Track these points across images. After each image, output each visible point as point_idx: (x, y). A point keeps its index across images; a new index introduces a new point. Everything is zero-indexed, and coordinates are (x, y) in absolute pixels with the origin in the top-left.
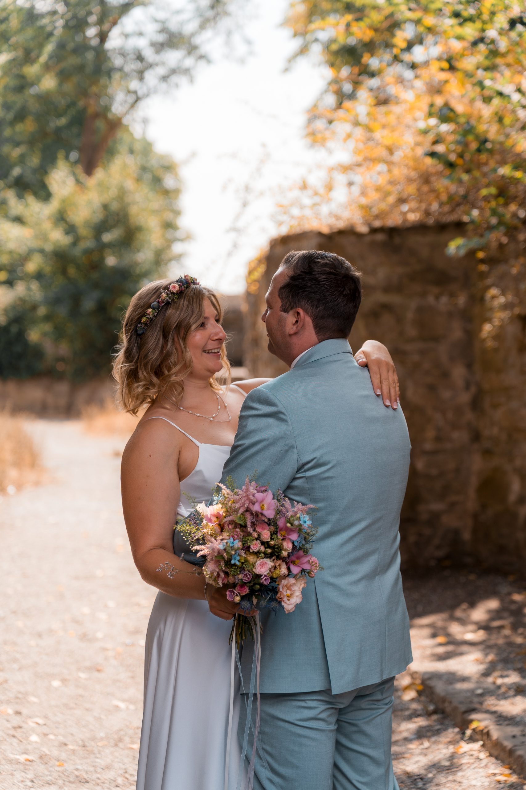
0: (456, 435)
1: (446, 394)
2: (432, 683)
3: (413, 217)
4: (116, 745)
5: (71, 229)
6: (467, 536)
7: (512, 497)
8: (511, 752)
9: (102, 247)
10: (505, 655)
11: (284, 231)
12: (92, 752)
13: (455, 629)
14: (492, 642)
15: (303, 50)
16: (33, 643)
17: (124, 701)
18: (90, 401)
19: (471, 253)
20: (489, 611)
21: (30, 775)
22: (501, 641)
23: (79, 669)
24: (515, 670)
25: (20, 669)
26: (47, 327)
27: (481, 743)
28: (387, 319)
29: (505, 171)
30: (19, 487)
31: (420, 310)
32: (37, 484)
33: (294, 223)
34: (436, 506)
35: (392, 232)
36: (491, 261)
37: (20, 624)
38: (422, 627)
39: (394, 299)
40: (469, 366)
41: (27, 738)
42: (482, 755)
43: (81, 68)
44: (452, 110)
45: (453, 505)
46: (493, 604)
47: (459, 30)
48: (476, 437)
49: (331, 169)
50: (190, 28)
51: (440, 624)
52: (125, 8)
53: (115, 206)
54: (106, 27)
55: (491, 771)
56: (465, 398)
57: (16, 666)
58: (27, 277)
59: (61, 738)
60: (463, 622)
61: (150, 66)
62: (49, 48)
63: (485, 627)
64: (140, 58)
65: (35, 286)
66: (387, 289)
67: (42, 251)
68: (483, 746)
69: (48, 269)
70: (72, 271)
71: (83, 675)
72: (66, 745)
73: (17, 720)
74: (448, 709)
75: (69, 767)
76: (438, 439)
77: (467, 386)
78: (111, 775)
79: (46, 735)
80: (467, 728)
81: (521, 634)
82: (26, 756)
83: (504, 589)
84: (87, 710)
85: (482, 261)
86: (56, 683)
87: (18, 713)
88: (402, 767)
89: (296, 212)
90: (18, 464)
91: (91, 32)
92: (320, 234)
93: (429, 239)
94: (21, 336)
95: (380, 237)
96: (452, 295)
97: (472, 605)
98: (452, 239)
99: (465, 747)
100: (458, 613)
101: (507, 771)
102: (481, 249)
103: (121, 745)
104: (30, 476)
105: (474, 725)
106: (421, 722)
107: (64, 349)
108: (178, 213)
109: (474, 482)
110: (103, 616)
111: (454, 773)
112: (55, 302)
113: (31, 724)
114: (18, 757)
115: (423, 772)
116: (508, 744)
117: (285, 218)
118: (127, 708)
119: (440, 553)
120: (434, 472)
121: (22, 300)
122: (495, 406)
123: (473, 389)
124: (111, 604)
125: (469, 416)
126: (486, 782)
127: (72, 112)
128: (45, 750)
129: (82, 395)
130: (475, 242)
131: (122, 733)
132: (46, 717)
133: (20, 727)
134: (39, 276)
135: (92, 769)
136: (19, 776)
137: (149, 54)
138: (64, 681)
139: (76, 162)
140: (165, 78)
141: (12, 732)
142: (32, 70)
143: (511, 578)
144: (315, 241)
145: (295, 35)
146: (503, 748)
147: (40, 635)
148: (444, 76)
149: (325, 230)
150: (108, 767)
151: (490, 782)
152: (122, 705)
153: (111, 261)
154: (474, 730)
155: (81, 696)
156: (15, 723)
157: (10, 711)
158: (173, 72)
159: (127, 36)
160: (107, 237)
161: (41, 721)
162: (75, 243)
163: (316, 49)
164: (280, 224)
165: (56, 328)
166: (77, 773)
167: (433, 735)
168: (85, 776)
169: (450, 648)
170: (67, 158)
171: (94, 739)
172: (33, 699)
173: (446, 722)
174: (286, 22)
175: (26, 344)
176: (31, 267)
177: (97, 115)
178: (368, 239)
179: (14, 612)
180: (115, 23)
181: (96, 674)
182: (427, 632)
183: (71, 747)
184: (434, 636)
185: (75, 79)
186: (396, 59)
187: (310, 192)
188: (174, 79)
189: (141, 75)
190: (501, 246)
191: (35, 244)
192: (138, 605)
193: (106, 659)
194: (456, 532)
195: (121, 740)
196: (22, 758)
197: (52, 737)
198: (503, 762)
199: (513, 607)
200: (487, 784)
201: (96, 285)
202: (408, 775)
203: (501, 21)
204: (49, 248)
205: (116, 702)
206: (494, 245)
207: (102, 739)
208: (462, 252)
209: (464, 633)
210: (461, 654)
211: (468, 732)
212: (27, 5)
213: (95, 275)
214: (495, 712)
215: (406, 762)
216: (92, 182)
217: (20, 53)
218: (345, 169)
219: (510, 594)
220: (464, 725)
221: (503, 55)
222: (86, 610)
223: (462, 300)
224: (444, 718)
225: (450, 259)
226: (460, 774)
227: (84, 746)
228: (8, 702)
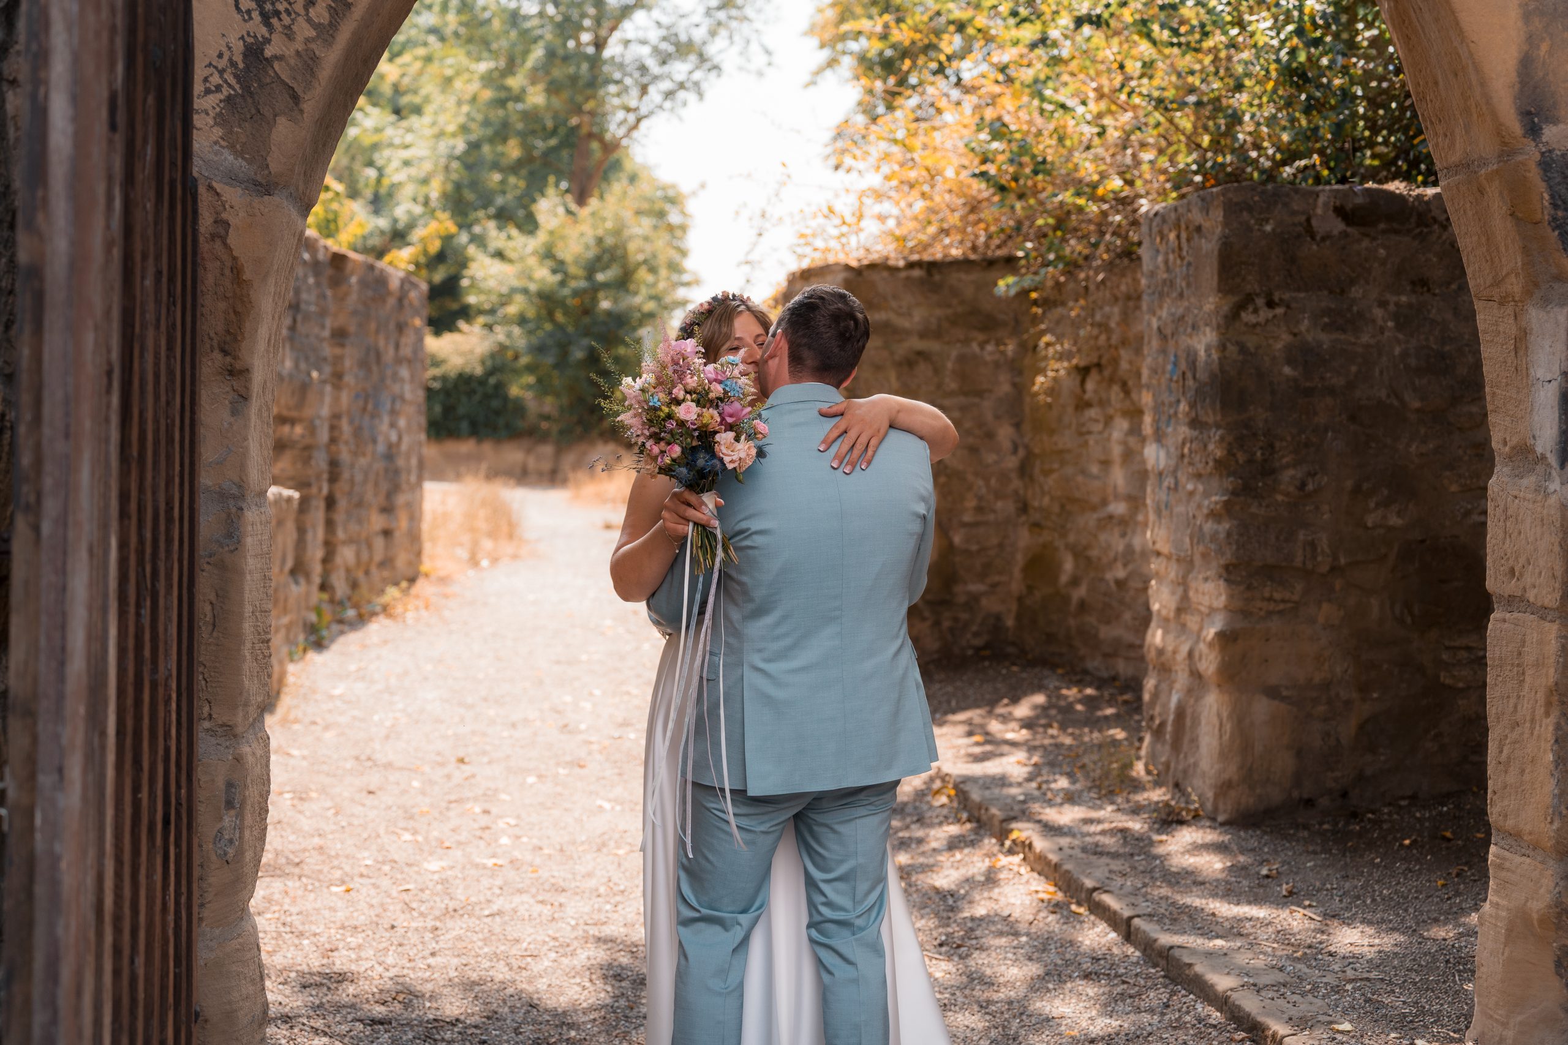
0: (999, 505)
1: (990, 458)
2: (966, 787)
3: (956, 252)
4: (599, 850)
5: (559, 267)
6: (1010, 622)
7: (1064, 579)
8: (1057, 867)
9: (595, 289)
10: (1051, 757)
11: (805, 264)
12: (571, 858)
13: (995, 726)
14: (1037, 743)
15: (832, 63)
16: (505, 734)
17: (609, 801)
18: (577, 466)
19: (1024, 293)
20: (1035, 707)
21: (499, 882)
22: (1047, 742)
23: (558, 764)
24: (1061, 774)
25: (490, 763)
26: (531, 379)
27: (1021, 856)
28: (923, 369)
29: (1067, 196)
30: (495, 560)
31: (962, 359)
32: (515, 557)
33: (817, 255)
34: (975, 587)
35: (932, 267)
36: (1046, 303)
37: (492, 712)
38: (955, 723)
39: (931, 346)
40: (1017, 426)
41: (496, 841)
42: (1023, 870)
43: (574, 79)
44: (1004, 125)
45: (994, 586)
46: (1040, 699)
47: (1015, 33)
48: (1024, 508)
49: (862, 194)
50: (699, 35)
51: (977, 720)
52: (626, 12)
53: (610, 241)
54: (603, 33)
55: (1033, 888)
56: (1012, 462)
57: (485, 759)
58: (507, 321)
59: (535, 841)
60: (1005, 719)
61: (656, 78)
62: (538, 53)
63: (1028, 724)
64: (643, 69)
65: (517, 331)
66: (923, 335)
67: (525, 291)
68: (1024, 859)
69: (531, 313)
70: (559, 317)
71: (561, 771)
72: (541, 848)
73: (484, 820)
74: (984, 818)
75: (544, 874)
76: (979, 509)
77: (1015, 451)
78: (592, 883)
79: (518, 837)
80: (1007, 838)
81: (1072, 734)
82: (494, 861)
83: (1052, 683)
84: (566, 810)
85: (1035, 303)
86: (531, 780)
87: (486, 812)
88: (931, 882)
89: (819, 243)
90: (493, 534)
91: (586, 37)
92: (848, 267)
93: (975, 276)
94: (500, 387)
95: (917, 273)
96: (999, 342)
97: (1015, 700)
98: (1003, 277)
99: (1004, 860)
100: (1000, 710)
101: (1052, 889)
102: (1035, 290)
103: (605, 850)
104: (508, 548)
105: (1014, 835)
106: (953, 829)
107: (549, 405)
108: (684, 253)
109: (1020, 559)
110: (587, 706)
111: (991, 889)
112: (539, 349)
113: (501, 824)
114: (485, 861)
115: (953, 887)
116: (1054, 858)
117: (808, 250)
118: (613, 808)
119: (978, 642)
120: (974, 548)
121: (503, 348)
122: (1047, 473)
123: (1021, 452)
124: (597, 692)
125: (1016, 483)
126: (1027, 900)
127: (562, 131)
128: (517, 854)
129: (569, 458)
130: (1028, 281)
131: (606, 837)
132: (518, 817)
133: (488, 828)
134: (522, 320)
135: (570, 876)
136: (485, 882)
137: (652, 64)
138: (540, 777)
139: (567, 191)
140: (669, 95)
141: (478, 833)
142: (514, 82)
143: (1060, 671)
144: (841, 276)
145: (822, 46)
146: (1048, 863)
147: (514, 725)
148: (997, 89)
149: (854, 264)
150: (589, 875)
151: (1032, 901)
152: (607, 806)
153: (605, 305)
154: (1014, 841)
155: (560, 794)
156: (483, 823)
157: (478, 810)
158: (682, 86)
159: (627, 43)
160: (601, 277)
161: (513, 822)
162: (563, 284)
163: (847, 61)
164: (801, 257)
165: (540, 381)
166: (553, 881)
167: (967, 846)
168: (562, 884)
169: (988, 748)
170: (557, 186)
171: (574, 843)
172: (504, 797)
173: (982, 832)
174: (811, 31)
175: (506, 398)
176: (512, 309)
177: (591, 136)
178: (903, 274)
179: (485, 700)
180: (613, 29)
181: (577, 770)
182: (962, 729)
183: (546, 851)
184: (970, 734)
185: (566, 95)
186: (941, 70)
187: (837, 221)
188: (682, 95)
189: (644, 90)
190: (1058, 284)
191: (516, 283)
192: (628, 693)
193: (590, 753)
194: (998, 618)
195: (604, 845)
196: (490, 862)
197: (525, 839)
198: (1047, 878)
199: (1062, 703)
200: (1028, 902)
201: (587, 333)
202: (937, 891)
203: (1065, 21)
204: (533, 287)
205: (599, 802)
206: (1050, 283)
207: (583, 843)
208: (1013, 292)
209: (1007, 731)
210: (1002, 755)
211: (1008, 843)
212: (513, 5)
213: (587, 320)
214: (1039, 821)
215: (934, 876)
216: (584, 212)
217: (502, 64)
218: (879, 196)
219: (1058, 688)
220: (1002, 835)
221: (1066, 62)
222: (568, 699)
223: (1010, 348)
224: (980, 827)
225: (999, 300)
226: (996, 890)
227: (561, 850)
228: (476, 799)
